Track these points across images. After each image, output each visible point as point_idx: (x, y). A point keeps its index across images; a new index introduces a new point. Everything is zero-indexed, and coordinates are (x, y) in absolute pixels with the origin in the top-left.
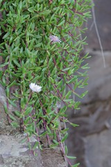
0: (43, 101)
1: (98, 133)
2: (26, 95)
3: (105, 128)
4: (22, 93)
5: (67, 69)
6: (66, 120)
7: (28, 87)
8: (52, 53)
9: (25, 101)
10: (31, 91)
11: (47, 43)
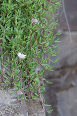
0: (27, 66)
1: (67, 89)
2: (15, 61)
3: (72, 86)
4: (12, 59)
5: (44, 43)
6: (44, 79)
7: (16, 56)
8: (33, 31)
9: (14, 65)
10: (19, 58)
11: (30, 24)
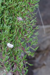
1: (40, 67)
3: (44, 65)
4: (3, 48)
5: (27, 35)
6: (27, 63)
8: (18, 26)
9: (4, 53)
10: (8, 47)
